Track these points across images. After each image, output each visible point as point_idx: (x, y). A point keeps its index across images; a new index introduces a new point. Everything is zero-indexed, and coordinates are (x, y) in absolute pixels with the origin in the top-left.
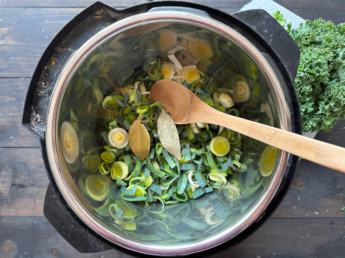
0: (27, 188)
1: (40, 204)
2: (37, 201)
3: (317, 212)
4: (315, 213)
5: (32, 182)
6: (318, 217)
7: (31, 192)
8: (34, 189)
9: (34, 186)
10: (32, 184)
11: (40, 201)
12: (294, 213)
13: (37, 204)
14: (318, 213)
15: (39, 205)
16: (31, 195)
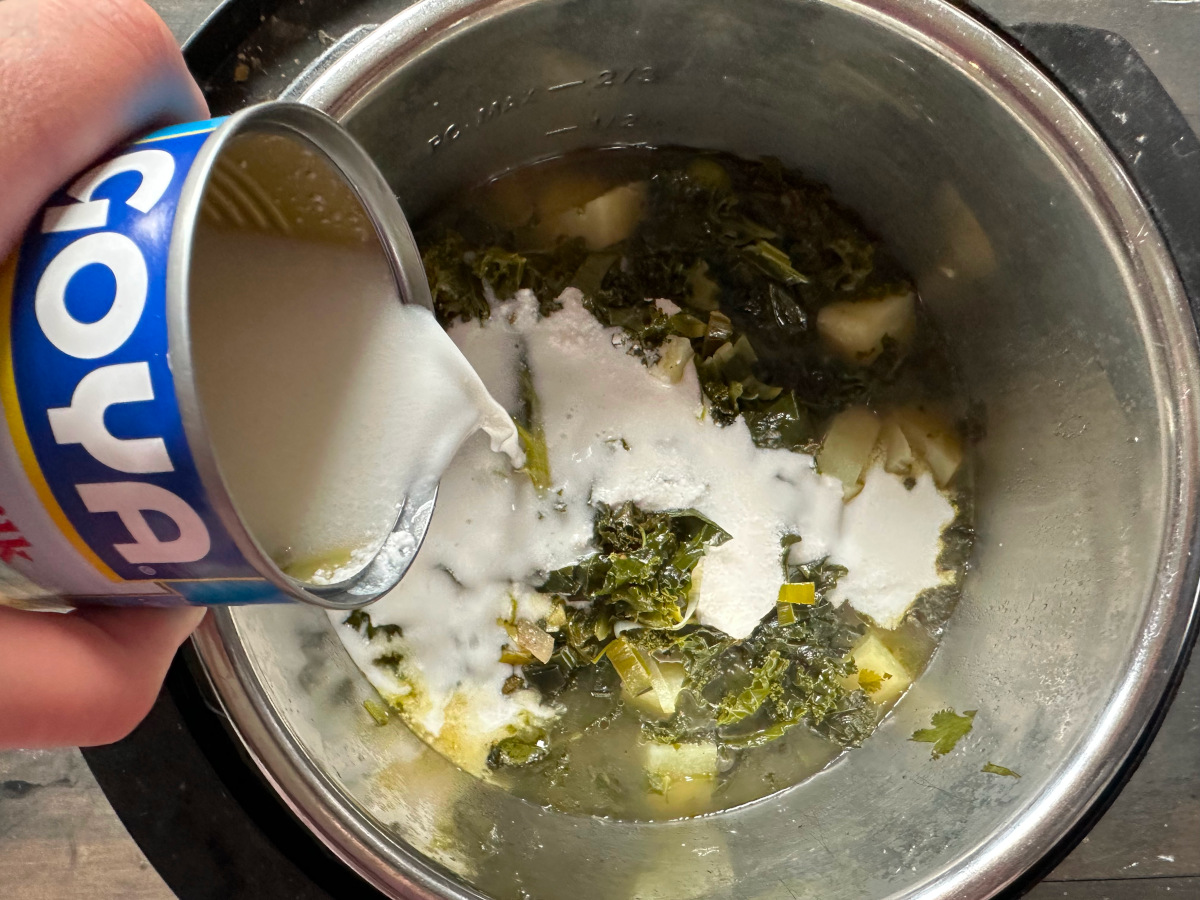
0: (39, 793)
1: (91, 859)
2: (83, 849)
3: (1167, 854)
4: (1163, 857)
5: (63, 772)
6: (1171, 874)
7: (56, 813)
8: (68, 799)
9: (71, 787)
10: (62, 777)
11: (93, 848)
12: (1087, 862)
13: (83, 859)
14: (1170, 859)
15: (90, 863)
16: (56, 822)
